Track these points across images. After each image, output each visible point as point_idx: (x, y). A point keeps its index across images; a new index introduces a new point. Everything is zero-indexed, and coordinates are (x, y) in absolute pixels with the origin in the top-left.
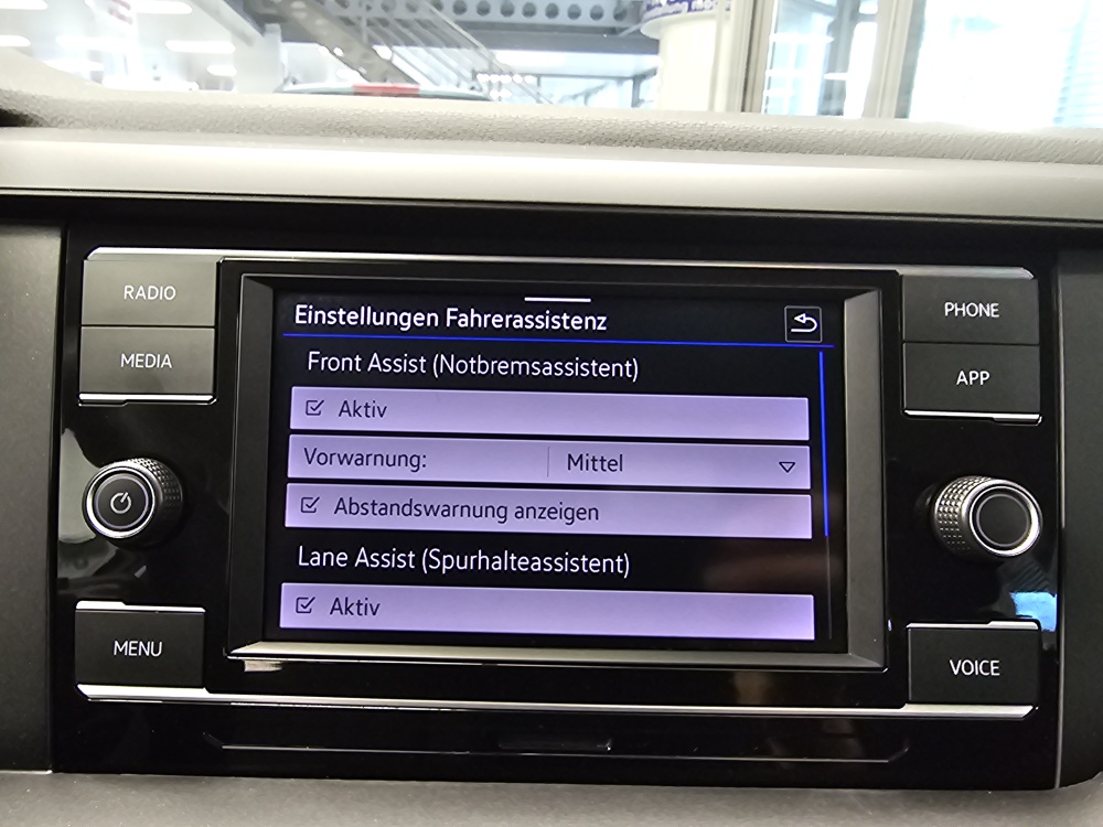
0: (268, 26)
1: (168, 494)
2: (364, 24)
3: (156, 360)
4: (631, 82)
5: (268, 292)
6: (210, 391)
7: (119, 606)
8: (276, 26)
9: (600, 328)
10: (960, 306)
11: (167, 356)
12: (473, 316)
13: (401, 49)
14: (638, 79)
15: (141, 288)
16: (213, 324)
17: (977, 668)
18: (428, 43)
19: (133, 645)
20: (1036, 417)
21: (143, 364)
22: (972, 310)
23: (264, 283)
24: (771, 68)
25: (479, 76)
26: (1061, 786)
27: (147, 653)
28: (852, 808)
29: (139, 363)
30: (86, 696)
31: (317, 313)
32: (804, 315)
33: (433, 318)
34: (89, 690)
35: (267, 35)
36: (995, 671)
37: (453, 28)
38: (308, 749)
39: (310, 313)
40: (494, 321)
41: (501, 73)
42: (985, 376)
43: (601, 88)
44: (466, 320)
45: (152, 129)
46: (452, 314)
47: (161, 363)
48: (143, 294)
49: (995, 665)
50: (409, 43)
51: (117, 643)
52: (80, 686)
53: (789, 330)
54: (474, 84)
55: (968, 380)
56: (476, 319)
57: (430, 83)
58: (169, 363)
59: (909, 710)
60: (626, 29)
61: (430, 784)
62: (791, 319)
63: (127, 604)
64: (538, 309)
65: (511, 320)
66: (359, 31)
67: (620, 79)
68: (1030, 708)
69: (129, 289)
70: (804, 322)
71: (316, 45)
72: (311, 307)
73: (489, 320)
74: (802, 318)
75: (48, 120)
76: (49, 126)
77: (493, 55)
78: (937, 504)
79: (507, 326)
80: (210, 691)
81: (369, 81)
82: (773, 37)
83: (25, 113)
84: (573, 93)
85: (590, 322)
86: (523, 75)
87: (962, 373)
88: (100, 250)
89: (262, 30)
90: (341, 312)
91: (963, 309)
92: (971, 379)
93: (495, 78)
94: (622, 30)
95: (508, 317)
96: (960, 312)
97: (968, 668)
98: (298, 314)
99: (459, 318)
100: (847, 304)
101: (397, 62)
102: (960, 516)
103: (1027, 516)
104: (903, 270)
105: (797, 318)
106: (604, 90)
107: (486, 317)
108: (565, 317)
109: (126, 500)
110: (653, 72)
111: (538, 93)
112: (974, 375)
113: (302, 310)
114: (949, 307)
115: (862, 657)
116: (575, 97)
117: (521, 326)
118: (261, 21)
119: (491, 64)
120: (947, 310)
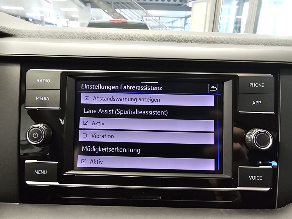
0: (87, 4)
1: (48, 133)
2: (113, 3)
3: (45, 98)
4: (184, 19)
5: (74, 80)
6: (59, 106)
7: (36, 161)
8: (89, 4)
9: (160, 90)
10: (254, 84)
11: (48, 97)
12: (127, 87)
13: (123, 10)
14: (186, 18)
15: (41, 80)
16: (60, 89)
17: (256, 178)
18: (130, 8)
19: (39, 171)
20: (273, 113)
21: (42, 99)
22: (257, 85)
23: (73, 78)
24: (221, 15)
25: (144, 17)
26: (277, 208)
27: (43, 173)
28: (222, 213)
29: (41, 99)
30: (28, 184)
31: (87, 86)
32: (213, 86)
33: (117, 87)
34: (28, 183)
35: (87, 6)
36: (261, 179)
37: (136, 4)
38: (84, 198)
39: (85, 86)
40: (133, 88)
41: (149, 16)
42: (260, 102)
43: (176, 20)
44: (126, 88)
45: (45, 38)
46: (122, 86)
47: (46, 99)
48: (42, 81)
49: (261, 177)
50: (125, 8)
51: (35, 171)
52: (26, 182)
53: (209, 90)
54: (142, 20)
55: (255, 103)
56: (128, 87)
57: (131, 19)
58: (48, 99)
59: (238, 188)
60: (183, 4)
61: (115, 207)
62: (210, 87)
63: (38, 161)
64: (144, 85)
65: (137, 88)
66: (111, 5)
67: (181, 18)
68: (270, 188)
69: (38, 80)
70: (213, 88)
71: (100, 9)
72: (85, 84)
73: (132, 88)
74: (213, 87)
75: (18, 35)
76: (18, 37)
77: (147, 12)
78: (247, 136)
79: (136, 89)
80: (59, 183)
81: (114, 19)
82: (221, 6)
83: (12, 34)
84: (169, 22)
85: (158, 88)
86: (155, 17)
87: (254, 102)
88: (31, 70)
89: (86, 5)
90: (93, 86)
91: (254, 85)
92: (256, 103)
93: (148, 18)
94: (182, 5)
95: (136, 87)
96: (254, 86)
97: (254, 178)
98: (82, 86)
99: (124, 87)
100: (225, 83)
101: (122, 13)
102: (252, 139)
103: (269, 139)
104: (239, 75)
105: (212, 87)
106: (177, 21)
107: (131, 87)
108: (151, 87)
109: (37, 134)
110: (190, 16)
111: (159, 22)
112: (257, 102)
113: (83, 85)
114: (251, 84)
115: (227, 175)
116: (169, 23)
117: (140, 89)
118: (85, 3)
119: (146, 14)
120: (250, 85)
